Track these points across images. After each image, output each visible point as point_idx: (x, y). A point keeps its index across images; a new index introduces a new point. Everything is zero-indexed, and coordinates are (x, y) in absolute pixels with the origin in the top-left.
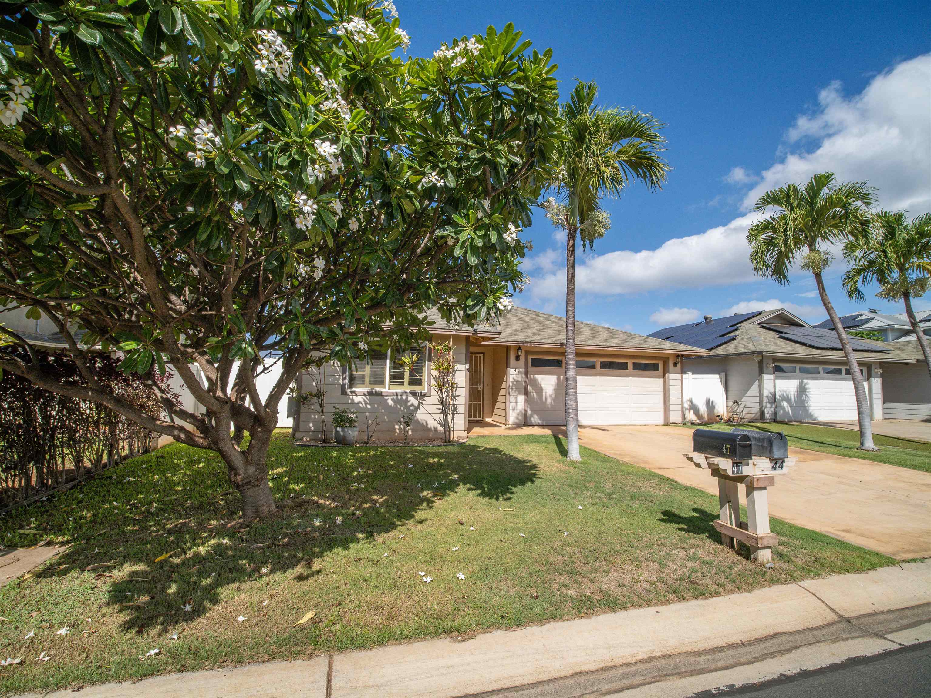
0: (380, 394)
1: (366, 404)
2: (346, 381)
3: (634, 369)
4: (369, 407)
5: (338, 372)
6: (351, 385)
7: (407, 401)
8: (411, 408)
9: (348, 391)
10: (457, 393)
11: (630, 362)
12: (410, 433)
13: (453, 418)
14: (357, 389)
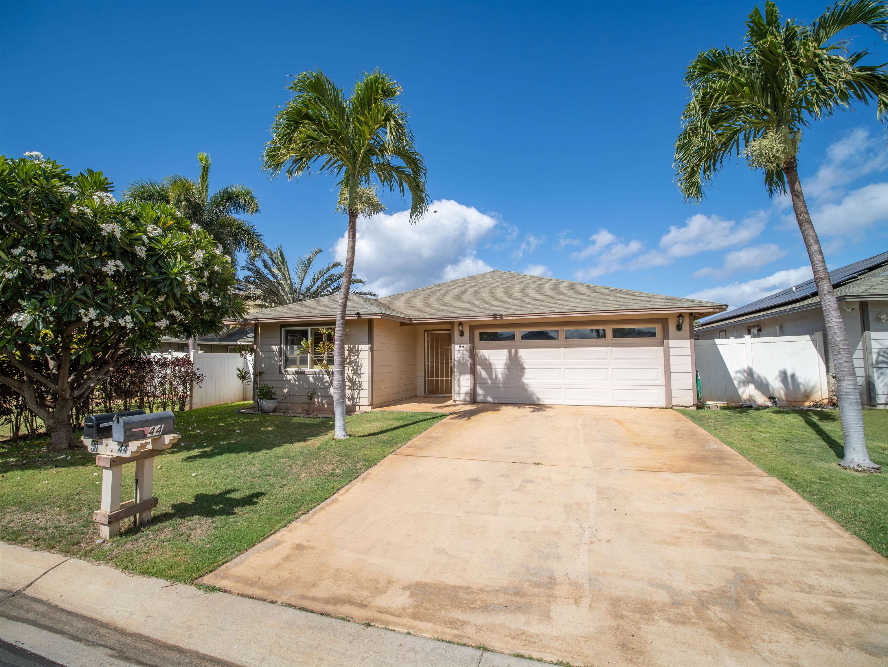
0: (303, 373)
1: (295, 381)
2: (282, 363)
3: (614, 336)
4: (297, 383)
5: (277, 357)
6: (285, 367)
7: (323, 378)
8: (326, 384)
9: (283, 370)
10: (362, 371)
11: (609, 329)
12: (326, 406)
13: (358, 394)
14: (289, 369)
